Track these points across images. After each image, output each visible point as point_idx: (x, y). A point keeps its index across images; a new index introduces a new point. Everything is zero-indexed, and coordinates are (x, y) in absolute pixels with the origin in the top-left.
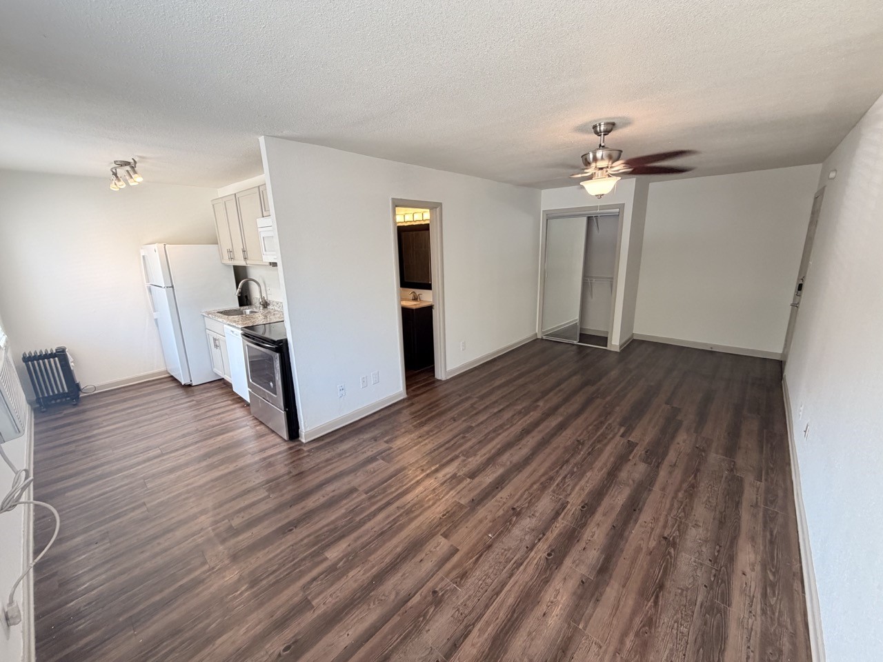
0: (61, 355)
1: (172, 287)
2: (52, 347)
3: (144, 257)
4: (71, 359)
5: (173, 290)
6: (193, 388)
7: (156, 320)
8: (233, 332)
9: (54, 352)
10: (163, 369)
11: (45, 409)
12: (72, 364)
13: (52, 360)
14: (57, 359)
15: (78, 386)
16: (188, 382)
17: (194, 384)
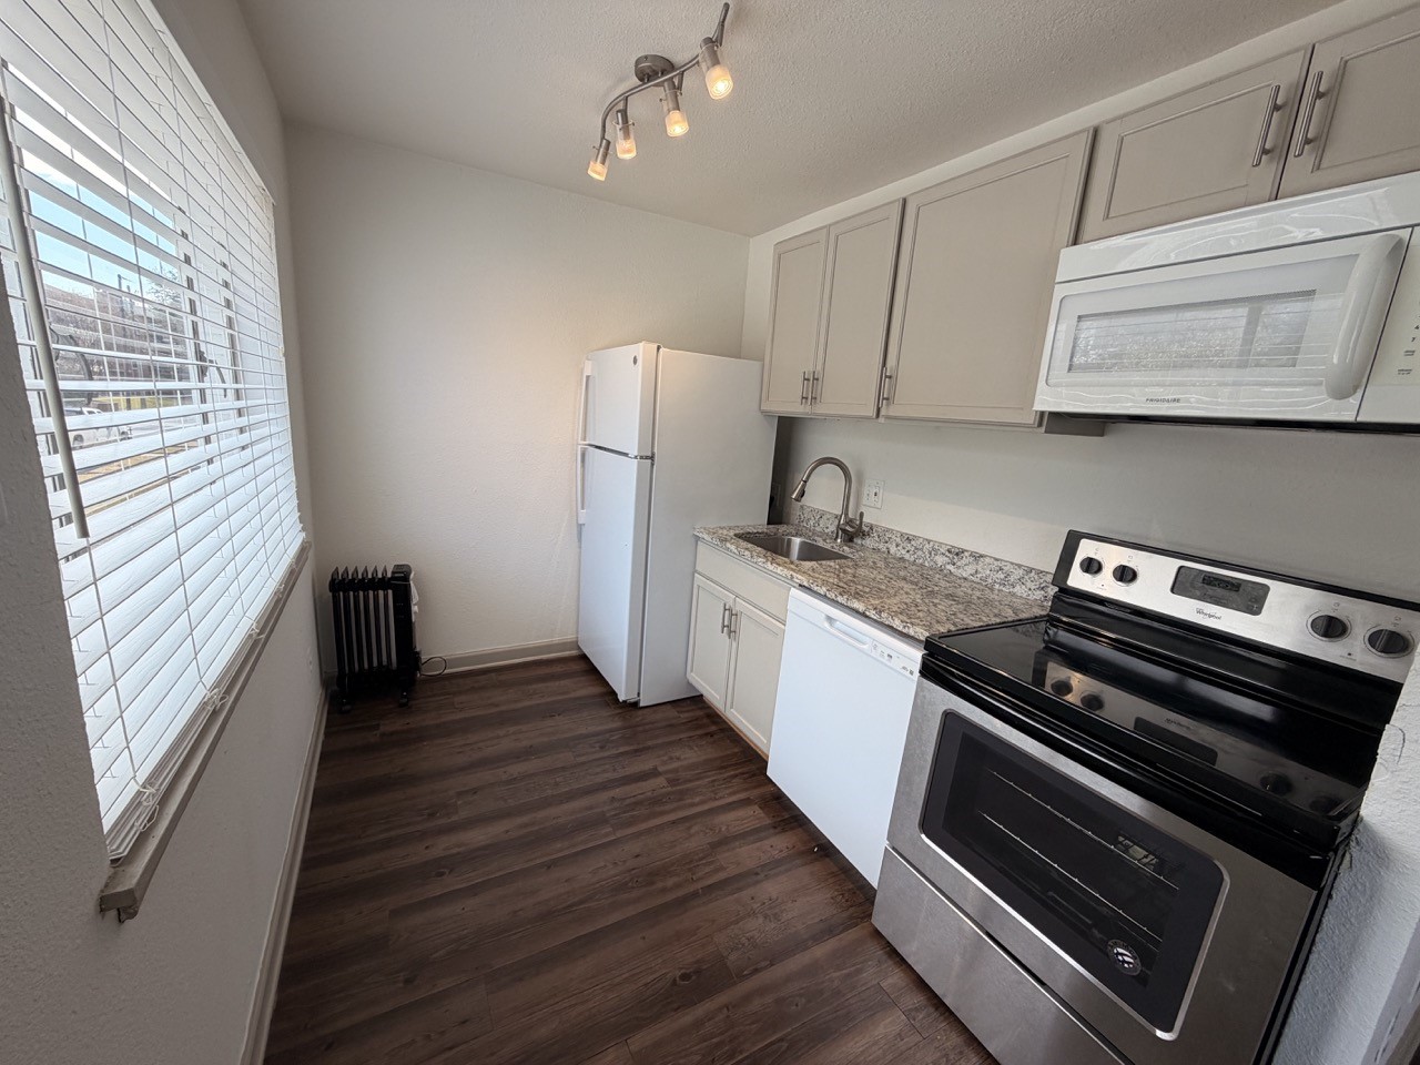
0: (399, 584)
1: (652, 458)
2: (385, 564)
3: (588, 377)
4: (415, 597)
5: (653, 465)
6: (640, 712)
7: (580, 527)
8: (829, 619)
9: (389, 575)
10: (570, 637)
11: (348, 707)
12: (415, 609)
13: (381, 593)
14: (390, 592)
15: (416, 656)
16: (632, 697)
17: (642, 704)
